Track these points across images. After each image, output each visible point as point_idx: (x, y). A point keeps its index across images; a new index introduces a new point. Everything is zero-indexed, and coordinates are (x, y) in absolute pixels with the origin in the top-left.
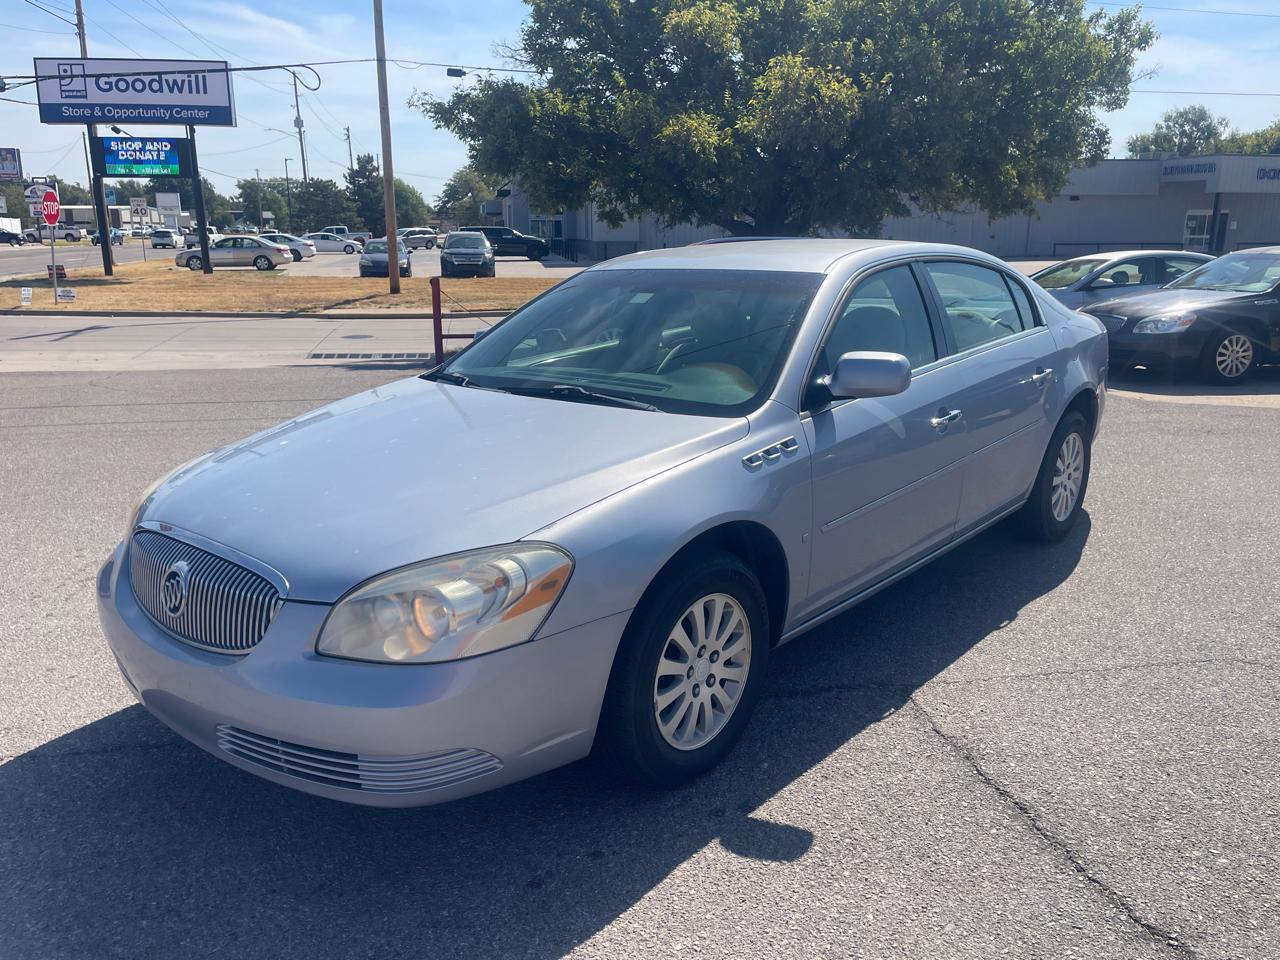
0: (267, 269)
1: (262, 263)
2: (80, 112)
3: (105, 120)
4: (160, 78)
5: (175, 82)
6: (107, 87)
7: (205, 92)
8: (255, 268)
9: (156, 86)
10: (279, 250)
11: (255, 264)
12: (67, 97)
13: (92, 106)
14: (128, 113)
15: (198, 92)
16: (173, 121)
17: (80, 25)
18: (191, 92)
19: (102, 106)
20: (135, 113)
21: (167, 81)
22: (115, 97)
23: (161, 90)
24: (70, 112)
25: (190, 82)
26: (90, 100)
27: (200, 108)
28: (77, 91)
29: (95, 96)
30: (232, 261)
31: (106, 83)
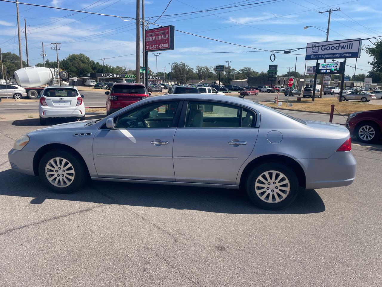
0: (365, 101)
1: (364, 99)
2: (316, 57)
3: (321, 58)
4: (339, 45)
5: (343, 46)
6: (324, 49)
7: (352, 48)
8: (361, 101)
9: (337, 48)
10: (371, 96)
11: (361, 100)
12: (313, 53)
13: (319, 55)
14: (328, 56)
15: (349, 48)
16: (340, 57)
17: (328, 32)
18: (347, 48)
19: (321, 55)
20: (330, 56)
21: (341, 46)
22: (326, 52)
23: (339, 49)
24: (312, 57)
25: (348, 46)
26: (319, 53)
27: (349, 53)
28: (316, 51)
29: (320, 52)
30: (354, 98)
31: (324, 48)
